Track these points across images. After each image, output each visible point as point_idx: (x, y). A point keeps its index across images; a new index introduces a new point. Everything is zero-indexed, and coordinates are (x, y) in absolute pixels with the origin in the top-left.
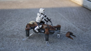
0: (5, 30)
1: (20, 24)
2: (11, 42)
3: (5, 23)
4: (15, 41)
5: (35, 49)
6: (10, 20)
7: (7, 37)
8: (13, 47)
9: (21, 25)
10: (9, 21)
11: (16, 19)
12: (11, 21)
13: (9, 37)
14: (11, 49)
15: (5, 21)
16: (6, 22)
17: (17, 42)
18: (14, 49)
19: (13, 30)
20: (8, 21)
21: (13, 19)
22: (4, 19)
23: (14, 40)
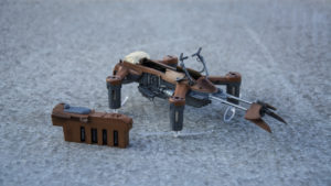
0: (17, 91)
1: (79, 69)
2: (24, 143)
3: (23, 63)
4: (40, 139)
5: (105, 174)
6: (45, 51)
7: (15, 119)
8: (24, 161)
9: (82, 73)
10: (42, 55)
11: (72, 47)
12: (48, 54)
13: (23, 122)
14: (15, 169)
15: (28, 54)
16: (31, 59)
17: (45, 144)
18: (26, 171)
19: (47, 92)
20: (36, 55)
21: (59, 47)
22: (24, 47)
23: (39, 136)
